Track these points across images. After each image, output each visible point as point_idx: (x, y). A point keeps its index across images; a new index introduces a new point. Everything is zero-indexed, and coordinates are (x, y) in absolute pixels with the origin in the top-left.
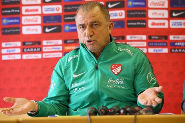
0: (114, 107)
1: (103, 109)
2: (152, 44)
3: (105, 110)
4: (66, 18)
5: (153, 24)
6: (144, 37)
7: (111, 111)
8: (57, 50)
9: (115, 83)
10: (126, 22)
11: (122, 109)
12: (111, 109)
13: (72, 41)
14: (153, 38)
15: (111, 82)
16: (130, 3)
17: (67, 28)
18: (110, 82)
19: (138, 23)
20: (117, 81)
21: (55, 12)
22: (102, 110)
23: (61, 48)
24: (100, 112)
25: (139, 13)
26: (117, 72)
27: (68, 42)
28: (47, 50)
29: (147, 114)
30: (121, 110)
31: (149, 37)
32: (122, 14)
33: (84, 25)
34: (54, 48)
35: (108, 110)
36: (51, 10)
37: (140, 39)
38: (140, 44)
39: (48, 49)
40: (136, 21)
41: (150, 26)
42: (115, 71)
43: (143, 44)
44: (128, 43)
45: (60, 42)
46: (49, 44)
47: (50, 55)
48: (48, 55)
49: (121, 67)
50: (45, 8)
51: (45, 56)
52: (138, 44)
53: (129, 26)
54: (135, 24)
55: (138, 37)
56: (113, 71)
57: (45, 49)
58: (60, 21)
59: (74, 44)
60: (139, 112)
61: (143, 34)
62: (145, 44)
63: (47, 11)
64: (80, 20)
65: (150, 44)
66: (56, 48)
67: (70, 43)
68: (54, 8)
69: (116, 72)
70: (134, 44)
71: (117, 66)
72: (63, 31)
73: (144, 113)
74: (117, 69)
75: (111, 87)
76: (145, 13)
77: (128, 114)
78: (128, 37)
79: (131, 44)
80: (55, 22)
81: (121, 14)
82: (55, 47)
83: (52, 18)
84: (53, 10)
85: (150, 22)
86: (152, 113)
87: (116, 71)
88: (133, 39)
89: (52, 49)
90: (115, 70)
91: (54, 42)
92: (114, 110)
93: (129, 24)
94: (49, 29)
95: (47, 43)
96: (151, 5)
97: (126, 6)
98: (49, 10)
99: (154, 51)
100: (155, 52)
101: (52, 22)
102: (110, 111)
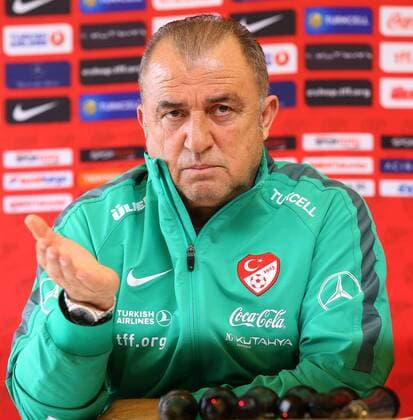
0: (256, 391)
1: (216, 398)
2: (395, 167)
3: (225, 400)
4: (86, 72)
5: (398, 94)
6: (366, 141)
7: (245, 403)
8: (53, 185)
9: (254, 323)
10: (300, 86)
11: (287, 396)
12: (246, 397)
13: (110, 154)
14: (397, 142)
15: (240, 322)
16: (316, 19)
17: (90, 106)
18: (236, 320)
19: (346, 91)
20: (263, 317)
21: (49, 49)
22: (214, 401)
23: (68, 179)
24: (206, 407)
25: (347, 56)
26: (262, 282)
27: (95, 155)
28: (17, 186)
29: (376, 414)
30: (281, 400)
31: (384, 142)
32: (287, 58)
33: (181, 108)
34: (44, 180)
35: (233, 402)
36: (33, 43)
37: (350, 146)
38: (351, 165)
39: (23, 181)
40: (336, 84)
41: (386, 100)
42: (254, 282)
43: (362, 166)
44: (307, 161)
45: (66, 156)
46: (25, 164)
47: (29, 204)
48: (21, 204)
49: (274, 264)
50: (13, 36)
51: (13, 205)
52: (343, 166)
53: (313, 102)
54: (332, 93)
55: (343, 140)
56: (247, 280)
57: (13, 180)
58: (66, 83)
59: (116, 164)
60: (345, 409)
61: (362, 129)
62: (368, 165)
63: (21, 44)
64: (166, 84)
65: (388, 166)
66: (51, 180)
67: (100, 160)
68: (45, 36)
69: (258, 285)
70: (329, 165)
71: (260, 261)
72: (75, 120)
73: (364, 413)
74: (261, 272)
75: (239, 342)
76: (369, 56)
77: (307, 415)
78: (309, 142)
79: (320, 166)
80: (48, 83)
81: (282, 58)
82: (48, 175)
83: (38, 70)
84: (39, 40)
85: (386, 87)
86: (391, 413)
87: (258, 281)
88: (325, 147)
89: (37, 180)
90: (256, 278)
91: (44, 156)
92: (256, 401)
93: (310, 93)
94: (25, 108)
95: (20, 159)
96: (389, 26)
97: (300, 30)
98: (27, 41)
99: (401, 189)
100: (406, 194)
101: (37, 84)
102: (241, 404)
